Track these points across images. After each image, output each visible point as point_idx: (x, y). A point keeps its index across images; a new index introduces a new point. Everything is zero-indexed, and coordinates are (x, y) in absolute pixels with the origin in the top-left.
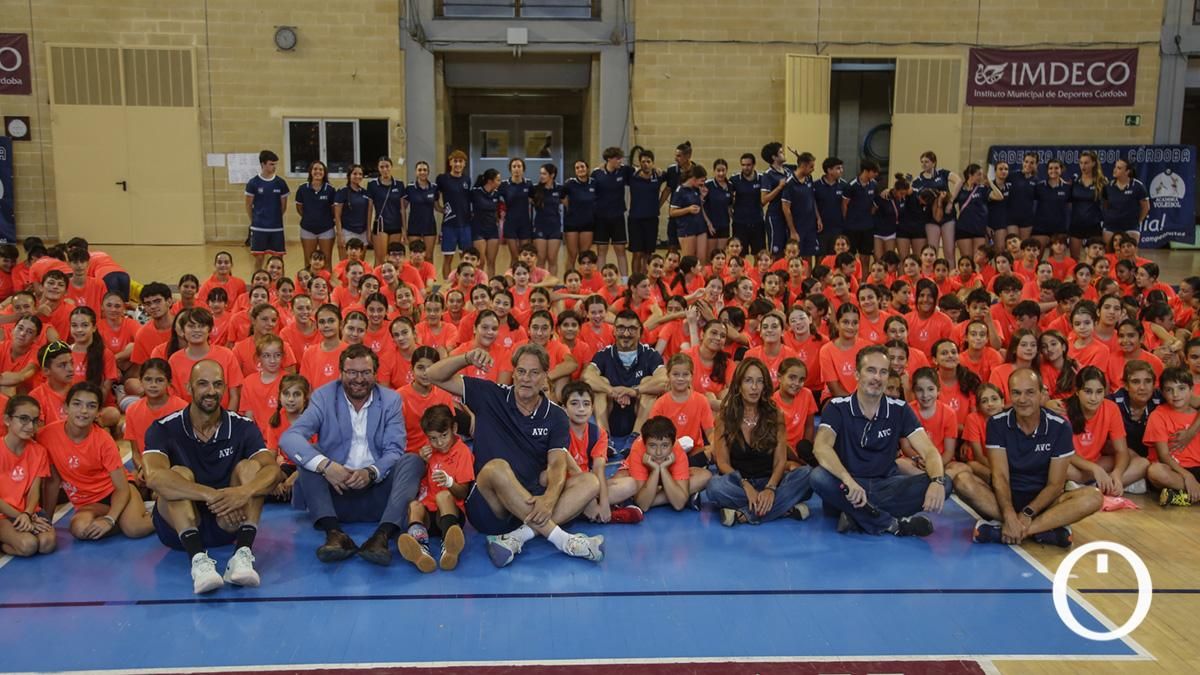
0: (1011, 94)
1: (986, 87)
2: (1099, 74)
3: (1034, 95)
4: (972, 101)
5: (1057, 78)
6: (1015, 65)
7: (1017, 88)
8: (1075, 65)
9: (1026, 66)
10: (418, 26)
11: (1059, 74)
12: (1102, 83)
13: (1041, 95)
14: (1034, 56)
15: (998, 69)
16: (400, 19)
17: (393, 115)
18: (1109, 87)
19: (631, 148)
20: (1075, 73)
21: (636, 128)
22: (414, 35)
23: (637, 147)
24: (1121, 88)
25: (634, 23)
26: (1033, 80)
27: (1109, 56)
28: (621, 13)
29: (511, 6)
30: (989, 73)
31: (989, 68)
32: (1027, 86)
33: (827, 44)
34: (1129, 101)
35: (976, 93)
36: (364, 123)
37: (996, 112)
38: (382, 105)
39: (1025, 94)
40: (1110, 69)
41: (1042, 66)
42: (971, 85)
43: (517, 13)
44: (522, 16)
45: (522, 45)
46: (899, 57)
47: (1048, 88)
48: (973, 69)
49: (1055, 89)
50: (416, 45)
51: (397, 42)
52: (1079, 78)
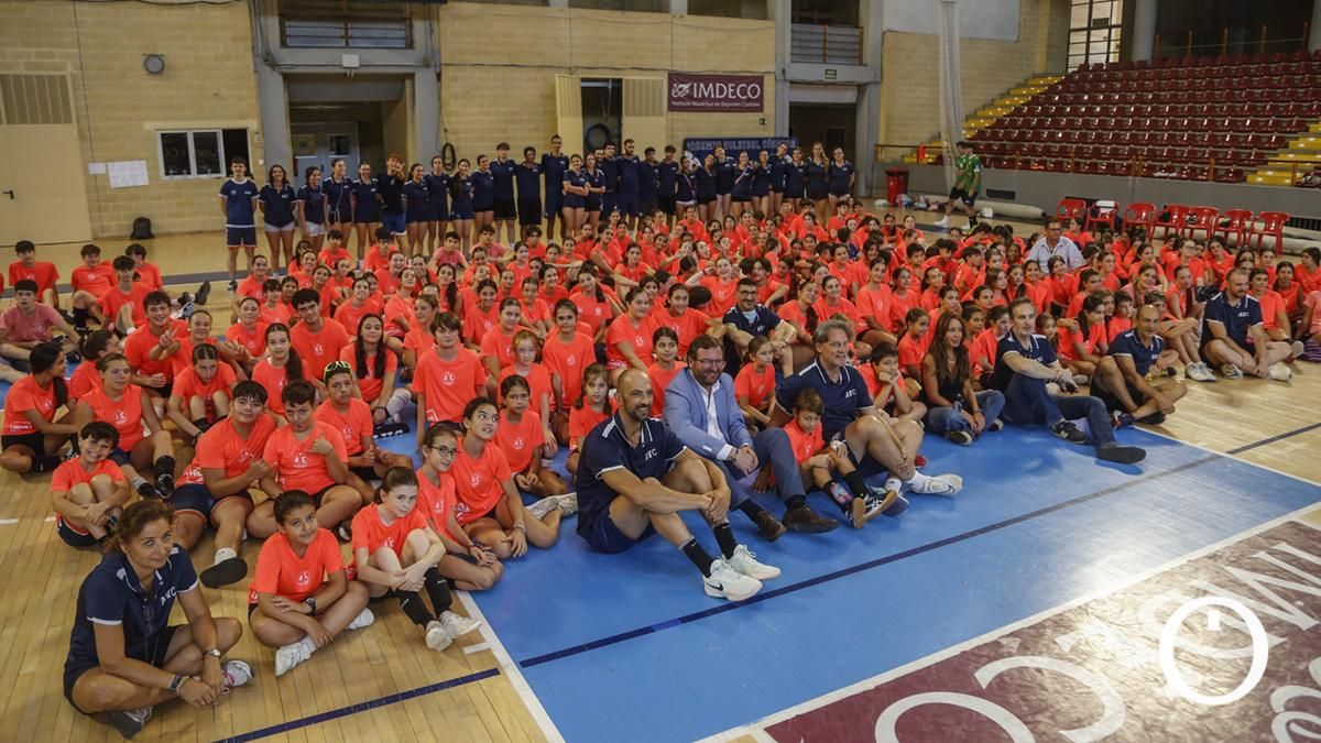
0: (694, 104)
1: (679, 99)
2: (744, 92)
3: (707, 104)
4: (671, 108)
5: (720, 94)
6: (695, 85)
7: (697, 100)
8: (730, 85)
9: (702, 85)
10: (268, 53)
11: (721, 91)
12: (745, 97)
13: (711, 105)
14: (707, 79)
15: (686, 87)
16: (253, 48)
17: (252, 125)
18: (749, 100)
19: (443, 145)
20: (731, 90)
21: (446, 130)
22: (266, 60)
23: (447, 145)
24: (756, 100)
25: (440, 50)
26: (706, 95)
27: (749, 80)
28: (429, 43)
29: (342, 37)
30: (680, 90)
31: (681, 86)
32: (703, 98)
33: (577, 67)
34: (760, 109)
35: (674, 103)
36: (226, 132)
37: (685, 115)
38: (242, 117)
39: (703, 104)
40: (749, 88)
41: (711, 85)
42: (670, 98)
43: (347, 44)
44: (351, 45)
45: (355, 68)
46: (625, 77)
47: (716, 100)
48: (670, 87)
49: (719, 100)
50: (268, 69)
51: (252, 66)
52: (733, 94)
